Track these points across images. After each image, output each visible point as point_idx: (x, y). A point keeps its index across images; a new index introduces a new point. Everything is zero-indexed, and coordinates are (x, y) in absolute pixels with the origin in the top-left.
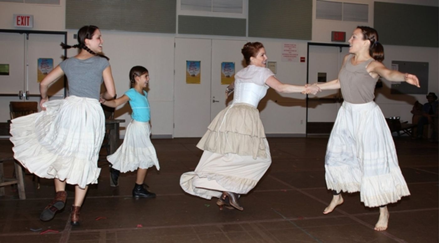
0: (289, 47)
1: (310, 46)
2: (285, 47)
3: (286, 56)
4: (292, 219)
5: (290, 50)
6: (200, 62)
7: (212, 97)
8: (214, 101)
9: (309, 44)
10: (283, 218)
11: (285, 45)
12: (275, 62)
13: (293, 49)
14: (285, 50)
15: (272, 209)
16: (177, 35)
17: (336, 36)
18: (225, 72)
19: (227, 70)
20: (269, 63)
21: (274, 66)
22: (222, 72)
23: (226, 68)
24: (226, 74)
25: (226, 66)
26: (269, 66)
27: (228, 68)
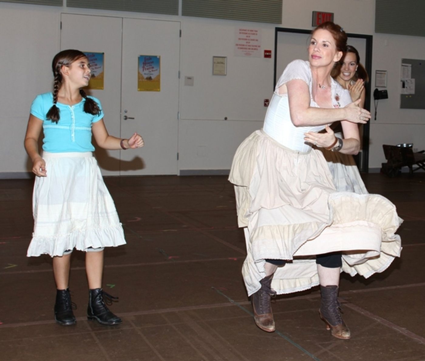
0: (246, 33)
1: (279, 33)
2: (240, 33)
3: (241, 47)
4: (242, 303)
5: (248, 38)
6: (103, 53)
7: (123, 111)
8: (126, 118)
9: (278, 30)
10: (229, 302)
11: (240, 30)
12: (224, 57)
13: (252, 37)
14: (240, 39)
15: (212, 287)
16: (65, 8)
17: (319, 19)
18: (143, 71)
19: (148, 67)
20: (215, 58)
21: (222, 63)
22: (140, 71)
23: (147, 65)
24: (145, 74)
25: (145, 61)
26: (215, 63)
27: (148, 65)
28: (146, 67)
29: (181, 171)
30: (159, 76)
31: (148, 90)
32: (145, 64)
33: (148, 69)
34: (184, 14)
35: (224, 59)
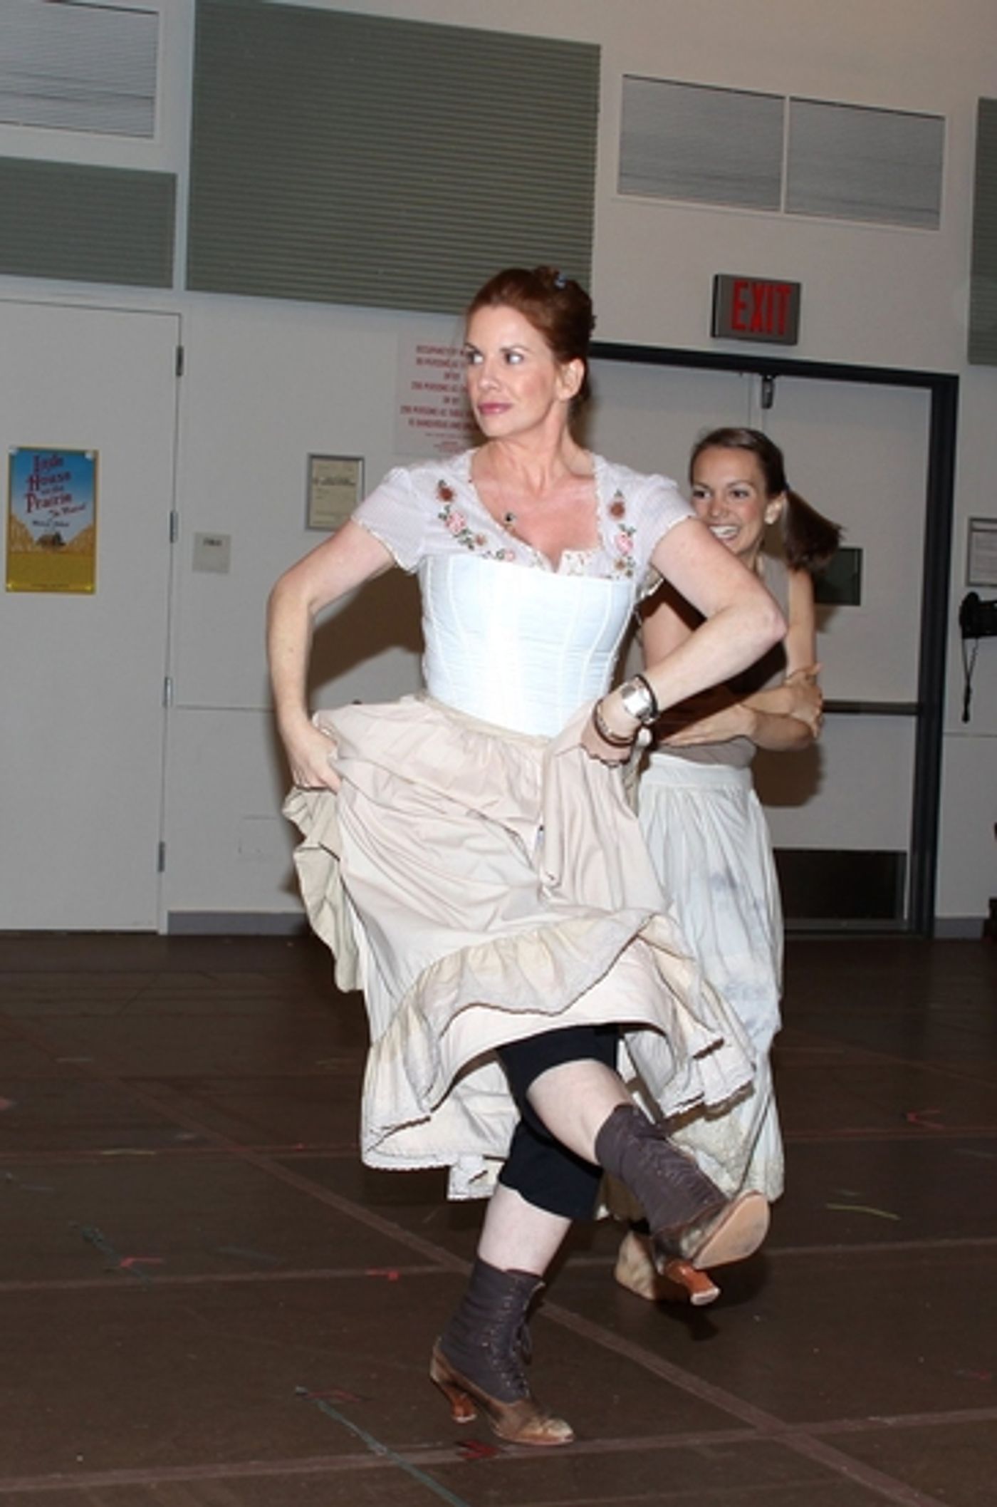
0: (445, 364)
2: (419, 361)
3: (423, 418)
4: (422, 1458)
5: (449, 382)
10: (365, 1450)
11: (419, 349)
12: (356, 459)
14: (417, 386)
15: (299, 1389)
17: (738, 305)
18: (29, 510)
19: (48, 497)
20: (316, 462)
21: (346, 482)
22: (14, 511)
23: (43, 487)
24: (35, 523)
25: (37, 470)
26: (316, 481)
27: (49, 486)
28: (39, 496)
29: (173, 917)
30: (91, 531)
31: (45, 588)
32: (34, 482)
33: (47, 504)
34: (197, 282)
35: (353, 464)
